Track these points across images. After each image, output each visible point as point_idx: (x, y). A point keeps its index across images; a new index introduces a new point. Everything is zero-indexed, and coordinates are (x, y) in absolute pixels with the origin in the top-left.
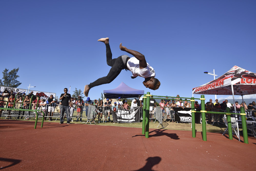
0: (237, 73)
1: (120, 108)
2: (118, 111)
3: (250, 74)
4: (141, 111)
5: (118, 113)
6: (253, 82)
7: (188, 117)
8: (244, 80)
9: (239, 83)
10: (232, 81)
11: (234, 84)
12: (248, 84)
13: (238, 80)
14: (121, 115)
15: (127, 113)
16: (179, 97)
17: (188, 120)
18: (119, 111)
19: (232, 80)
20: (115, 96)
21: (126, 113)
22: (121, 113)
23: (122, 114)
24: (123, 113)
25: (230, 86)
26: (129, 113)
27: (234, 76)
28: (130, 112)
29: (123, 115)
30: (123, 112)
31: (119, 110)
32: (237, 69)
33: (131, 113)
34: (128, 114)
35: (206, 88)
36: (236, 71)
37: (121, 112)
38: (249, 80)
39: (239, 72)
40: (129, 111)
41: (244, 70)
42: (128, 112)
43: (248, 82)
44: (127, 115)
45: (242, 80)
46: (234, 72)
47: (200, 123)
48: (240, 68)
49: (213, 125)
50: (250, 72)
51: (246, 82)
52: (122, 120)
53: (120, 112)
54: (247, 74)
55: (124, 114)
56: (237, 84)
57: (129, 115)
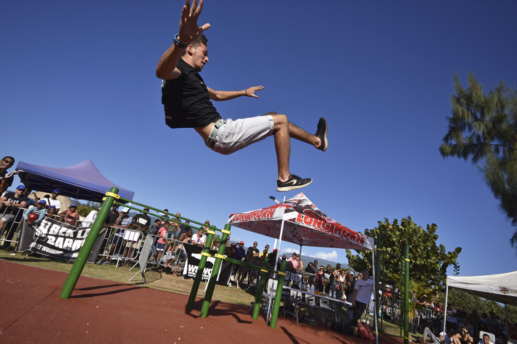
0: (300, 205)
1: (53, 217)
2: (43, 224)
3: (317, 211)
4: (107, 236)
5: (41, 227)
6: (312, 224)
7: (207, 269)
8: (302, 218)
9: (294, 220)
10: (285, 213)
11: (286, 220)
12: (305, 225)
13: (294, 215)
14: (47, 235)
15: (67, 235)
16: (209, 225)
17: (207, 274)
18: (46, 224)
19: (286, 211)
20: (53, 185)
21: (64, 233)
22: (49, 231)
23: (50, 233)
24: (56, 233)
25: (280, 221)
26: (72, 236)
27: (294, 207)
28: (75, 234)
29: (54, 238)
30: (55, 228)
31: (44, 221)
32: (302, 198)
33: (79, 236)
34: (69, 237)
35: (249, 216)
36: (300, 201)
37: (50, 227)
38: (308, 219)
39: (303, 205)
40: (75, 229)
41: (310, 203)
42: (70, 232)
43: (306, 222)
44: (64, 240)
45: (299, 216)
46: (297, 202)
47: (227, 286)
48: (306, 198)
49: (247, 292)
50: (316, 209)
51: (303, 221)
52: (45, 249)
53: (47, 227)
54: (312, 209)
55: (57, 236)
56: (290, 220)
57: (71, 240)
